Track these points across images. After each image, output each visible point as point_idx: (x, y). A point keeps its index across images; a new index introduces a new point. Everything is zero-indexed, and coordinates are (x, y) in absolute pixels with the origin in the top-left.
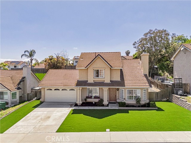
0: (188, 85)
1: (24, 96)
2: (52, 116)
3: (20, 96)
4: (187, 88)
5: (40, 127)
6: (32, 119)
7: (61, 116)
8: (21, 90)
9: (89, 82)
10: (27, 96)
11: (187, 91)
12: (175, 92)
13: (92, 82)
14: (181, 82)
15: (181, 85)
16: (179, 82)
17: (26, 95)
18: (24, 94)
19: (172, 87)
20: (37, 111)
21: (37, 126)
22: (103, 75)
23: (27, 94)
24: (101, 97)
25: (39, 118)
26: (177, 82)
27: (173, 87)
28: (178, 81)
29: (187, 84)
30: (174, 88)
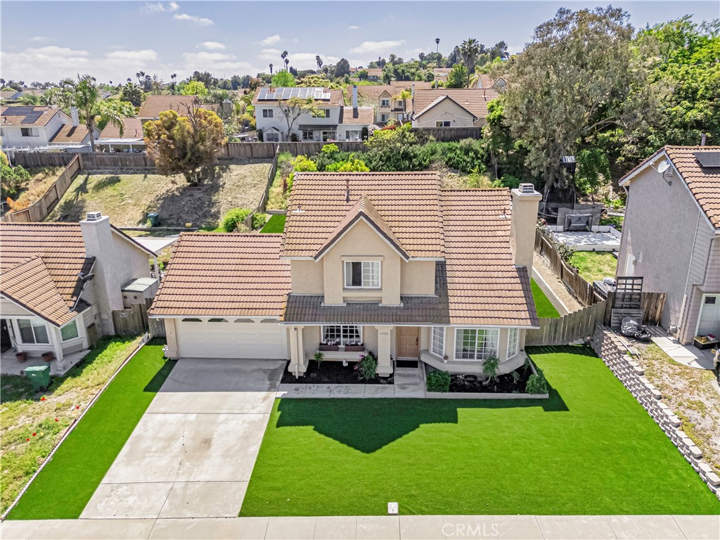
0: (662, 296)
1: (101, 320)
2: (215, 435)
3: (89, 324)
4: (656, 308)
5: (189, 492)
6: (154, 449)
7: (246, 438)
8: (89, 308)
9: (328, 302)
10: (111, 320)
11: (655, 317)
12: (614, 320)
13: (341, 303)
14: (639, 287)
15: (638, 297)
16: (632, 289)
17: (107, 317)
18: (100, 314)
19: (607, 305)
20: (162, 410)
21: (178, 486)
22: (375, 281)
23: (111, 312)
24: (369, 346)
25: (177, 446)
26: (625, 289)
27: (611, 304)
28: (630, 287)
29: (659, 295)
30: (613, 307)
